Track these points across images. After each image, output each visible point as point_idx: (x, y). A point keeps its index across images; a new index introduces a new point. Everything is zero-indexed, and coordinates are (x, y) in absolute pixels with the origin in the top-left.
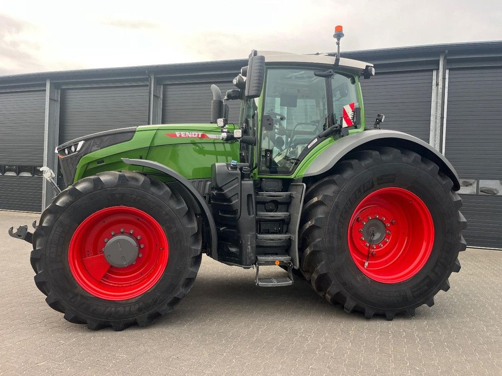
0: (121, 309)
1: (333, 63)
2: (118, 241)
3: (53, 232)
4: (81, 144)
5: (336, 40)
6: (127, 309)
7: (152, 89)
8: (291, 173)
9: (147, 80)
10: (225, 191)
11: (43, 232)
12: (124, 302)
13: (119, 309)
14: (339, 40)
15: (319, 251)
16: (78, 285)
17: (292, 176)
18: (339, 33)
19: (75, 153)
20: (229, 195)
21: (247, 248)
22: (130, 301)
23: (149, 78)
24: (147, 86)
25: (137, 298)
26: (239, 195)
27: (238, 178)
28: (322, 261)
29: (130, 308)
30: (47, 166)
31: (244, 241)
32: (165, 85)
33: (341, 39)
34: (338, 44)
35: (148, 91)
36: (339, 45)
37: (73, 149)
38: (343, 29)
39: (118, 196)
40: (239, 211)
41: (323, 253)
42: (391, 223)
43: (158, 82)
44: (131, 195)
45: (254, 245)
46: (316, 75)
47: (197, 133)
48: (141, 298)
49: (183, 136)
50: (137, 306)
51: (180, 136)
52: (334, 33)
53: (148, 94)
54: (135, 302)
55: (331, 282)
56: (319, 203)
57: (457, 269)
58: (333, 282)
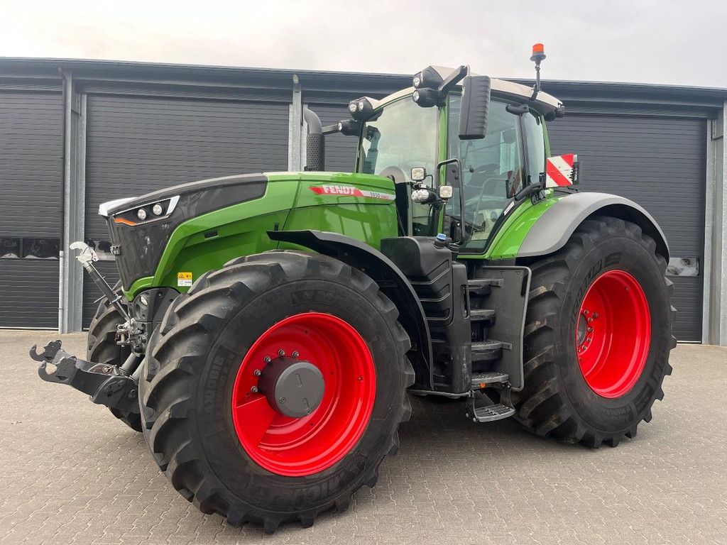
0: (315, 489)
1: (530, 95)
2: (297, 373)
3: (207, 367)
4: (174, 201)
5: (534, 64)
6: (324, 487)
7: (69, 100)
8: (484, 250)
9: (58, 83)
10: (432, 282)
11: (191, 369)
12: (317, 476)
13: (312, 489)
14: (538, 63)
15: (549, 363)
16: (248, 458)
17: (486, 256)
18: (538, 55)
19: (161, 218)
20: (439, 287)
21: (462, 367)
22: (326, 473)
23: (64, 81)
24: (60, 93)
25: (335, 465)
26: (451, 286)
27: (448, 260)
28: (553, 377)
29: (328, 484)
30: (86, 242)
31: (458, 357)
32: (89, 95)
33: (542, 62)
34: (538, 69)
35: (61, 102)
36: (538, 72)
37: (157, 209)
38: (544, 48)
39: (307, 295)
40: (451, 310)
41: (556, 366)
42: (594, 318)
43: (78, 89)
44: (326, 292)
45: (470, 362)
46: (507, 110)
47: (348, 188)
48: (341, 464)
49: (332, 192)
50: (337, 480)
51: (329, 192)
52: (531, 55)
53: (61, 107)
54: (333, 474)
55: (562, 405)
56: (550, 295)
57: (669, 371)
58: (564, 405)
